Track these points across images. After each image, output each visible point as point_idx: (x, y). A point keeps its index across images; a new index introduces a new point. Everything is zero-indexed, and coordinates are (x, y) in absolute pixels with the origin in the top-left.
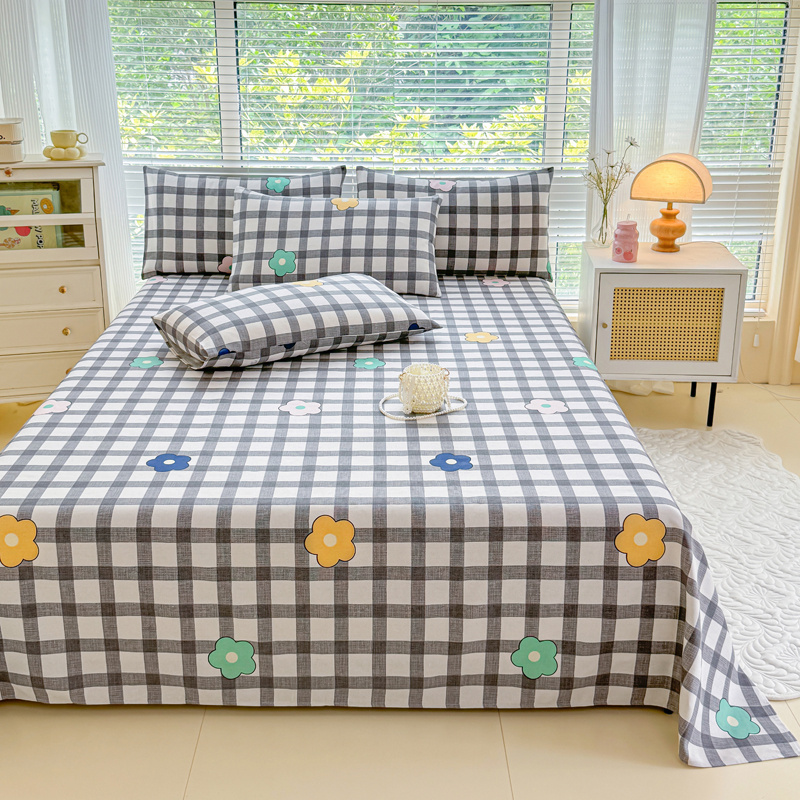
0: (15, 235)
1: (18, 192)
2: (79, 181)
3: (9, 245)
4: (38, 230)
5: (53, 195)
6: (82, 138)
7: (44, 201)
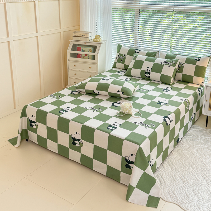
0: (85, 56)
1: (86, 47)
2: (97, 46)
3: (84, 57)
4: (89, 55)
5: (92, 48)
6: (100, 37)
7: (90, 49)
